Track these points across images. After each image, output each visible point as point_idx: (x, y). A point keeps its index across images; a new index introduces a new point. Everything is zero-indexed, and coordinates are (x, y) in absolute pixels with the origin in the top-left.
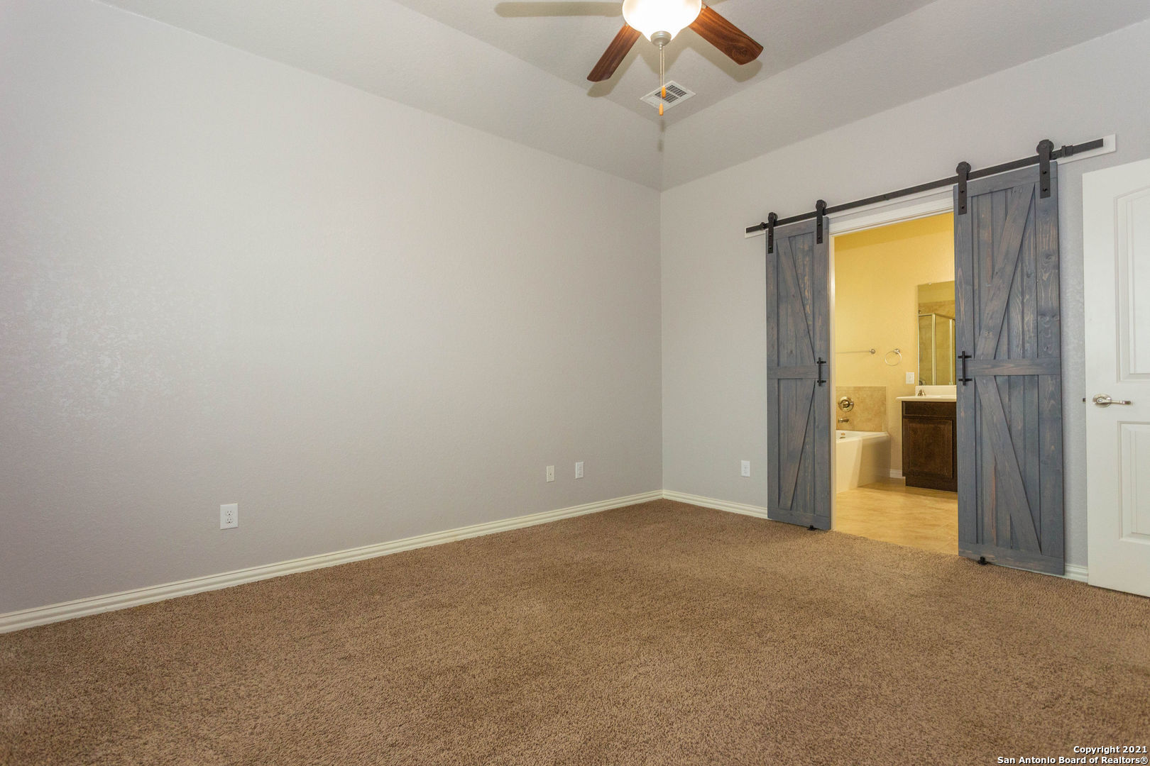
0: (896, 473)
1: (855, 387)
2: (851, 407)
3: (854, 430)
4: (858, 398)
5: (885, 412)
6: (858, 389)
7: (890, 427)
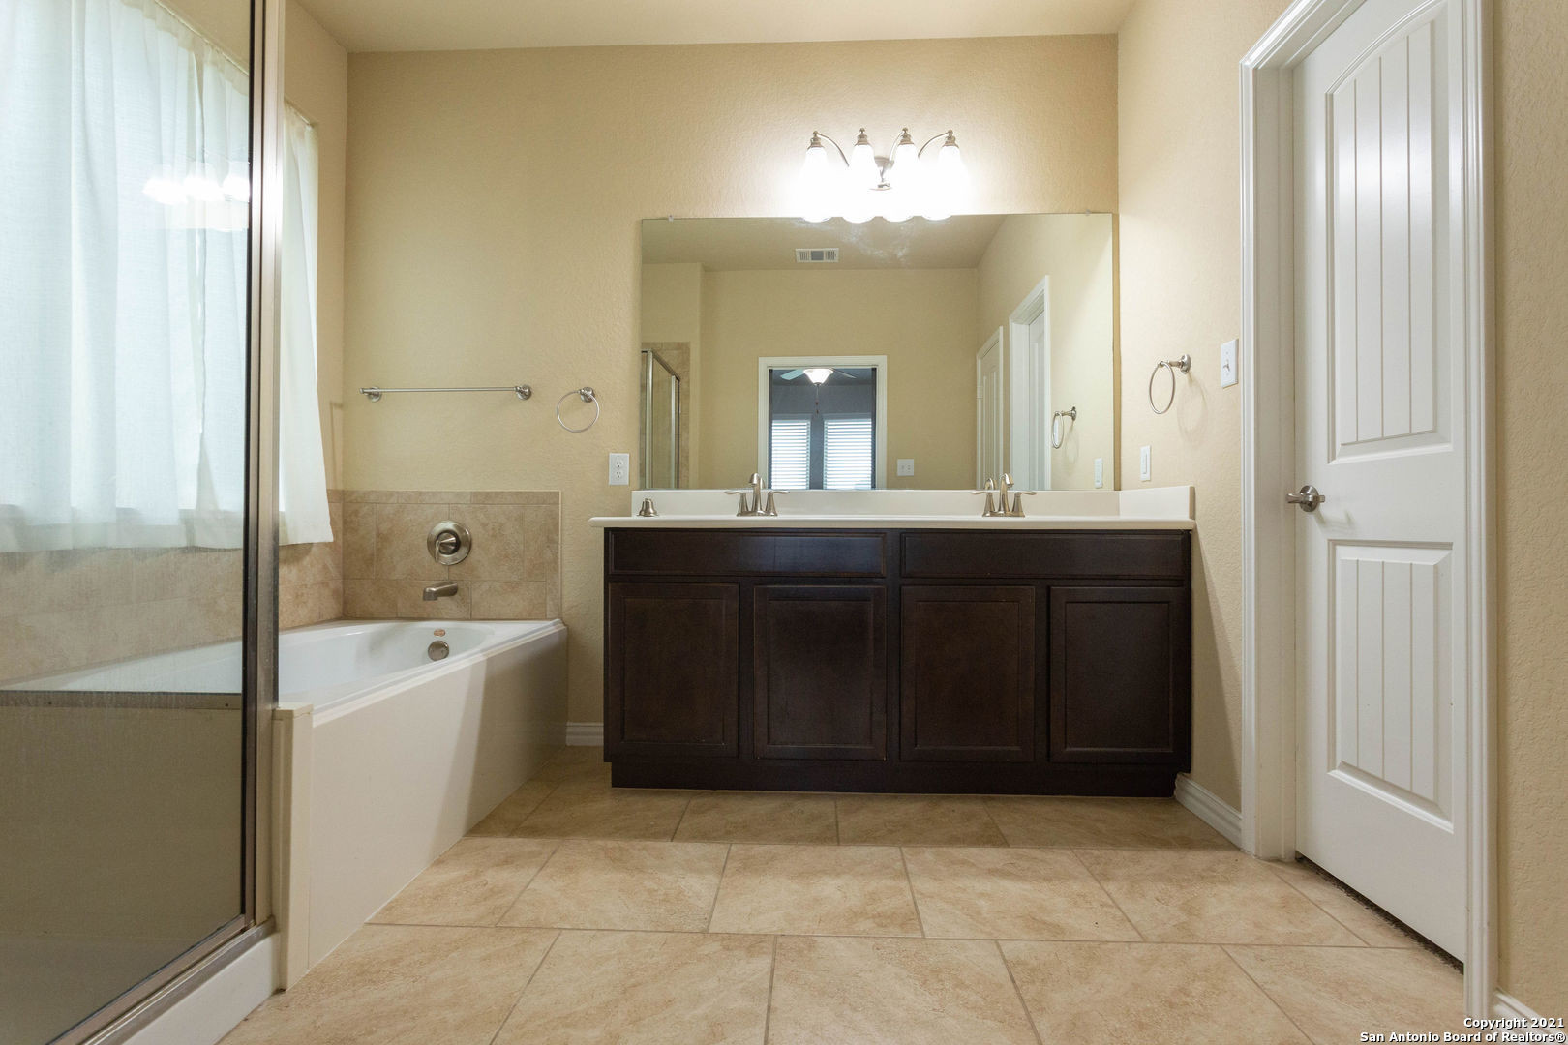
0: (589, 732)
1: (475, 494)
2: (463, 550)
3: (471, 619)
4: (484, 525)
5: (555, 563)
6: (484, 499)
7: (566, 605)
